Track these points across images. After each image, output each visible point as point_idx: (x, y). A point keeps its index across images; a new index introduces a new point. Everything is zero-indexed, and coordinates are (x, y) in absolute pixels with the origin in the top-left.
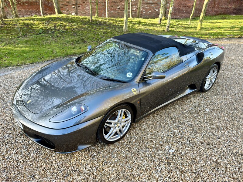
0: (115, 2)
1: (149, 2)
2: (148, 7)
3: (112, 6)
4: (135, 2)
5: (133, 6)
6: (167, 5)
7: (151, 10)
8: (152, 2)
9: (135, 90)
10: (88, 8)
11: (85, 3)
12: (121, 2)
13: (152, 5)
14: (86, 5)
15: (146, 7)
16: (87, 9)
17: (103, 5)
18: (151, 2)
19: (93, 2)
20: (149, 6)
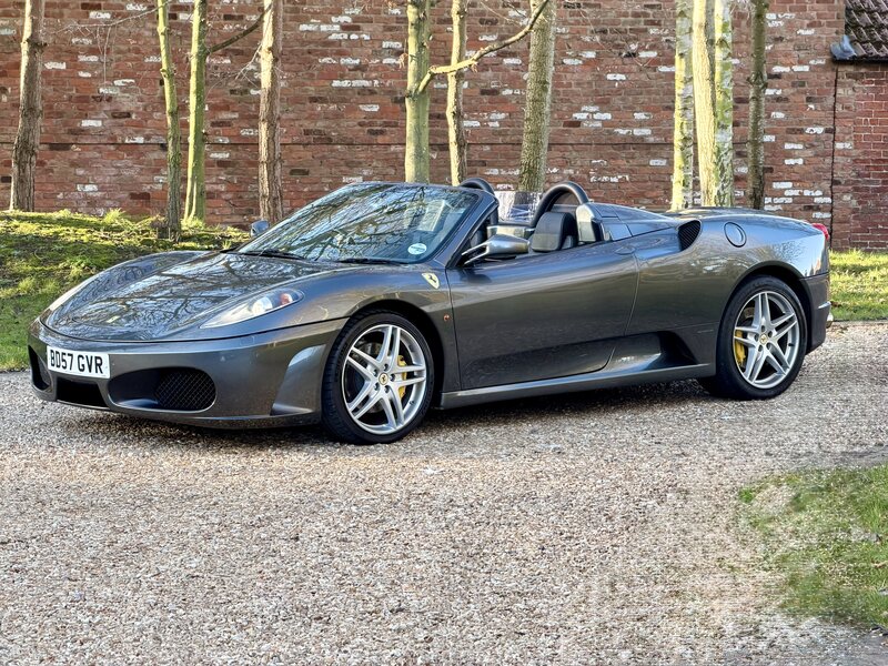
0: (329, 141)
1: (622, 132)
2: (613, 171)
3: (306, 173)
4: (496, 133)
5: (484, 164)
6: (789, 154)
7: (642, 195)
8: (646, 131)
9: (434, 277)
10: (89, 188)
11: (65, 147)
12: (380, 139)
13: (655, 156)
14: (74, 164)
15: (601, 171)
16: (86, 197)
17: (222, 164)
18: (637, 132)
19: (140, 140)
20: (621, 162)
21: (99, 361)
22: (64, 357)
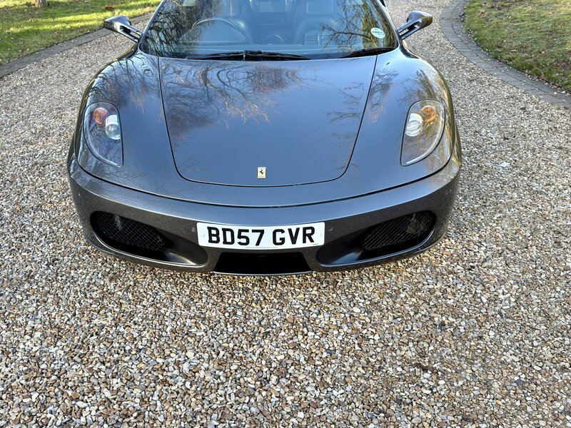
21: (309, 232)
22: (243, 234)
